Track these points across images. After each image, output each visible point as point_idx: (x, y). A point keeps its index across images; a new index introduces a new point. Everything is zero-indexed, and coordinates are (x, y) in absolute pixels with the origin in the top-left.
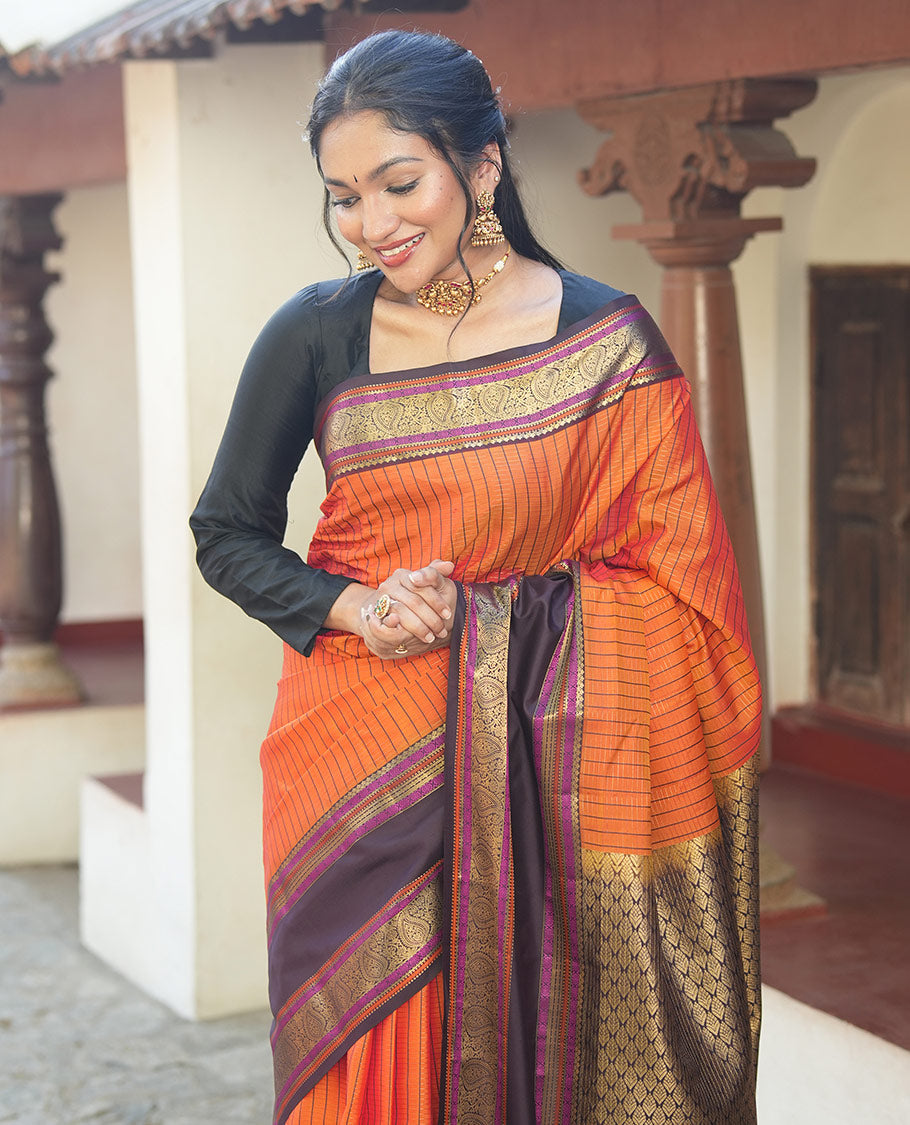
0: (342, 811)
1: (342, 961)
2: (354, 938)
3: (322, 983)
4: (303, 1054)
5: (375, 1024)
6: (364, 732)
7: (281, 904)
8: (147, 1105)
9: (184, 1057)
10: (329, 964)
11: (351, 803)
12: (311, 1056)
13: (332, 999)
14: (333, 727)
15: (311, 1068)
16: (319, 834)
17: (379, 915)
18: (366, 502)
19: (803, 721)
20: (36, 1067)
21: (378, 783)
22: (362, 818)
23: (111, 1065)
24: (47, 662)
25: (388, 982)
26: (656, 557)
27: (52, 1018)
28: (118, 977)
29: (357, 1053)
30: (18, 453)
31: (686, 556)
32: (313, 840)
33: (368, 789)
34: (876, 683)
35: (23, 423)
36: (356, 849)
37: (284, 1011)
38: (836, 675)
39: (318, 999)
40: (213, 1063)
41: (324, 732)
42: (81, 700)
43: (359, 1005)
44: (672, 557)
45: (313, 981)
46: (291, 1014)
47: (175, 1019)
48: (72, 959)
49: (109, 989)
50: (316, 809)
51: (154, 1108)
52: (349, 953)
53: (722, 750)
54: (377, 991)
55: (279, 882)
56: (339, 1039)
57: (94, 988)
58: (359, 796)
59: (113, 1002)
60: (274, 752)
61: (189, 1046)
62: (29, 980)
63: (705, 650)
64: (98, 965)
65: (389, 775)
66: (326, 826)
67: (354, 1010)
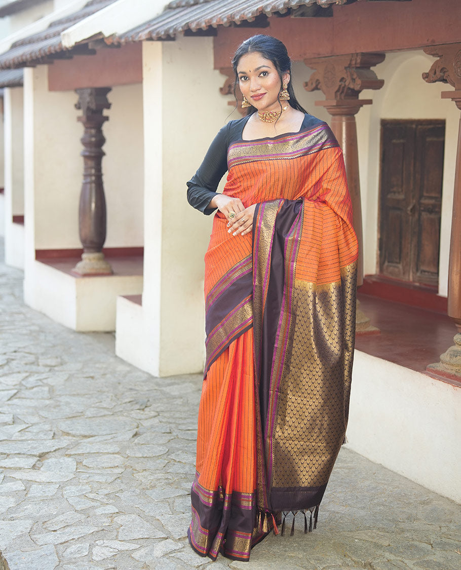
0: (230, 273)
1: (229, 318)
2: (232, 312)
3: (222, 325)
4: (217, 347)
5: (238, 338)
6: (237, 249)
7: (210, 302)
8: (146, 400)
9: (156, 388)
10: (224, 320)
11: (233, 271)
12: (219, 347)
13: (225, 330)
14: (227, 248)
15: (219, 351)
16: (223, 280)
17: (239, 305)
18: (239, 175)
19: (374, 280)
20: (105, 389)
21: (240, 265)
22: (237, 275)
23: (131, 389)
24: (99, 259)
25: (242, 325)
26: (327, 198)
27: (108, 376)
28: (130, 365)
29: (232, 346)
30: (90, 183)
31: (337, 198)
32: (221, 282)
33: (238, 267)
34: (400, 266)
35: (93, 171)
36: (234, 284)
37: (211, 334)
38: (386, 264)
39: (221, 330)
40: (167, 389)
41: (225, 250)
42: (111, 274)
43: (234, 332)
44: (332, 199)
45: (219, 325)
46: (213, 335)
47: (152, 377)
48: (112, 360)
49: (128, 369)
50: (222, 273)
51: (148, 401)
52: (230, 316)
53: (344, 259)
54: (239, 327)
55: (210, 295)
56: (227, 342)
57: (121, 368)
58: (235, 269)
59: (129, 372)
60: (209, 256)
61: (158, 384)
62: (97, 365)
63: (342, 227)
64: (122, 361)
65: (244, 263)
66: (225, 278)
67: (231, 333)
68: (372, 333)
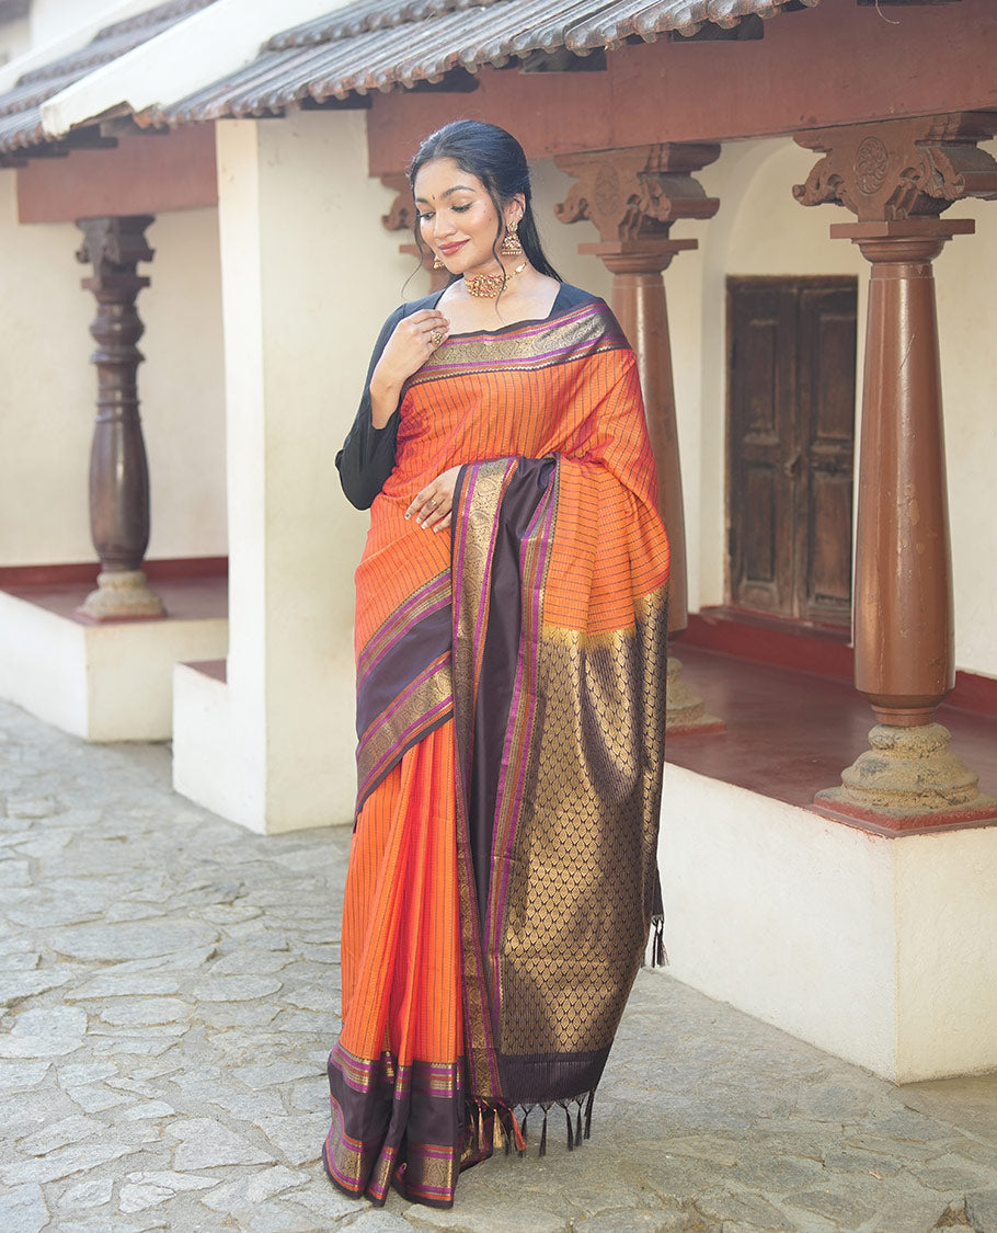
0: (406, 607)
1: (402, 701)
2: (410, 686)
3: (389, 716)
4: (377, 759)
5: (421, 741)
6: (420, 558)
7: (366, 670)
10: (394, 704)
11: (411, 603)
12: (381, 762)
13: (394, 726)
14: (402, 556)
15: (381, 769)
16: (391, 623)
17: (424, 673)
19: (721, 617)
21: (427, 590)
22: (419, 610)
25: (429, 714)
26: (607, 454)
29: (409, 758)
32: (387, 627)
33: (421, 594)
36: (413, 631)
37: (366, 735)
38: (745, 582)
39: (386, 726)
41: (396, 559)
43: (411, 729)
44: (617, 456)
45: (384, 715)
46: (370, 736)
52: (405, 697)
53: (641, 580)
54: (422, 720)
55: (366, 653)
56: (398, 750)
58: (417, 598)
60: (364, 573)
63: (636, 515)
65: (434, 586)
66: (396, 618)
67: (407, 732)
68: (709, 728)
